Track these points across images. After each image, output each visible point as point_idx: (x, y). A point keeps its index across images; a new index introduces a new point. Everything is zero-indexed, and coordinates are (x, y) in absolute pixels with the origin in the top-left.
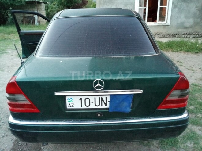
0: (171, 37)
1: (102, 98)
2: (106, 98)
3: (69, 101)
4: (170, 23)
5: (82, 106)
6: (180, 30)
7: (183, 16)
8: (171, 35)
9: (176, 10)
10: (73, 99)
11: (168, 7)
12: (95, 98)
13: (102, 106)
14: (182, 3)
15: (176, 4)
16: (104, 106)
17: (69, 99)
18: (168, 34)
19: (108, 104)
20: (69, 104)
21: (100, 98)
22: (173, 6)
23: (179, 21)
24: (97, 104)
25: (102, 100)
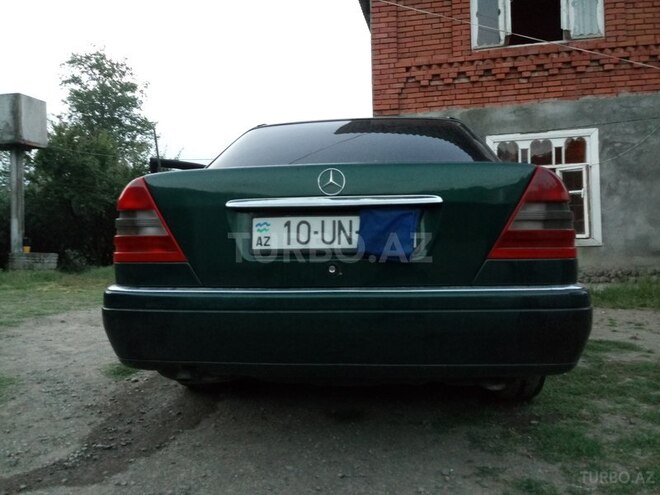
0: (613, 280)
1: (340, 222)
2: (351, 222)
3: (259, 230)
4: (604, 239)
5: (289, 243)
6: (640, 260)
7: (640, 219)
8: (612, 274)
9: (617, 200)
10: (268, 225)
11: (588, 191)
12: (323, 222)
13: (339, 243)
14: (632, 182)
15: (613, 186)
16: (345, 245)
17: (259, 225)
18: (600, 271)
19: (355, 237)
20: (260, 238)
21: (334, 222)
22: (605, 192)
23: (631, 233)
24: (328, 238)
25: (341, 227)
